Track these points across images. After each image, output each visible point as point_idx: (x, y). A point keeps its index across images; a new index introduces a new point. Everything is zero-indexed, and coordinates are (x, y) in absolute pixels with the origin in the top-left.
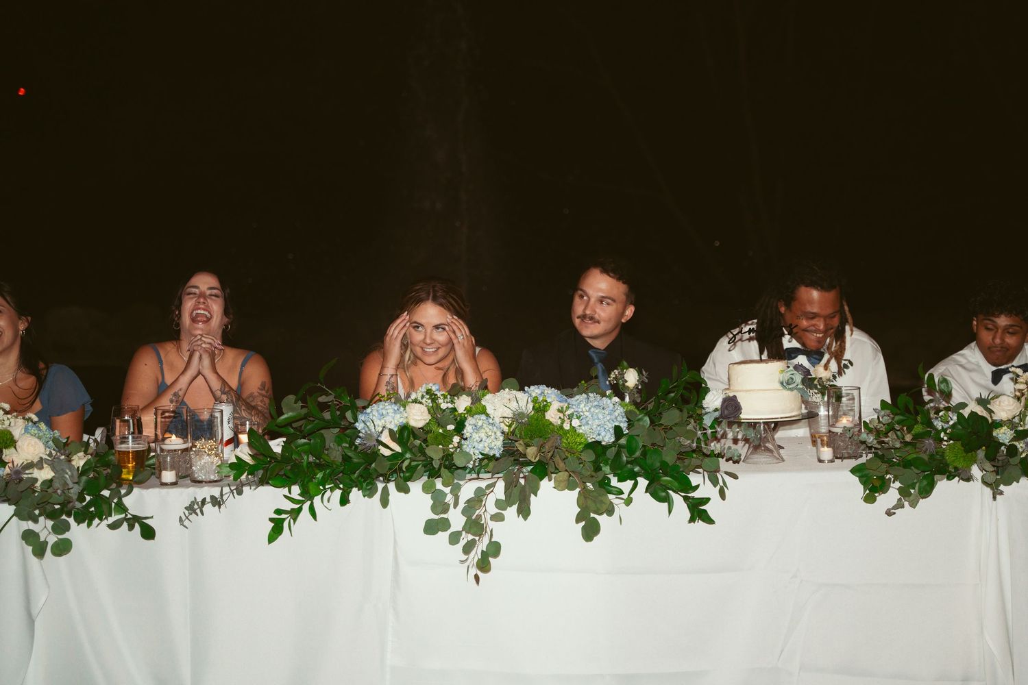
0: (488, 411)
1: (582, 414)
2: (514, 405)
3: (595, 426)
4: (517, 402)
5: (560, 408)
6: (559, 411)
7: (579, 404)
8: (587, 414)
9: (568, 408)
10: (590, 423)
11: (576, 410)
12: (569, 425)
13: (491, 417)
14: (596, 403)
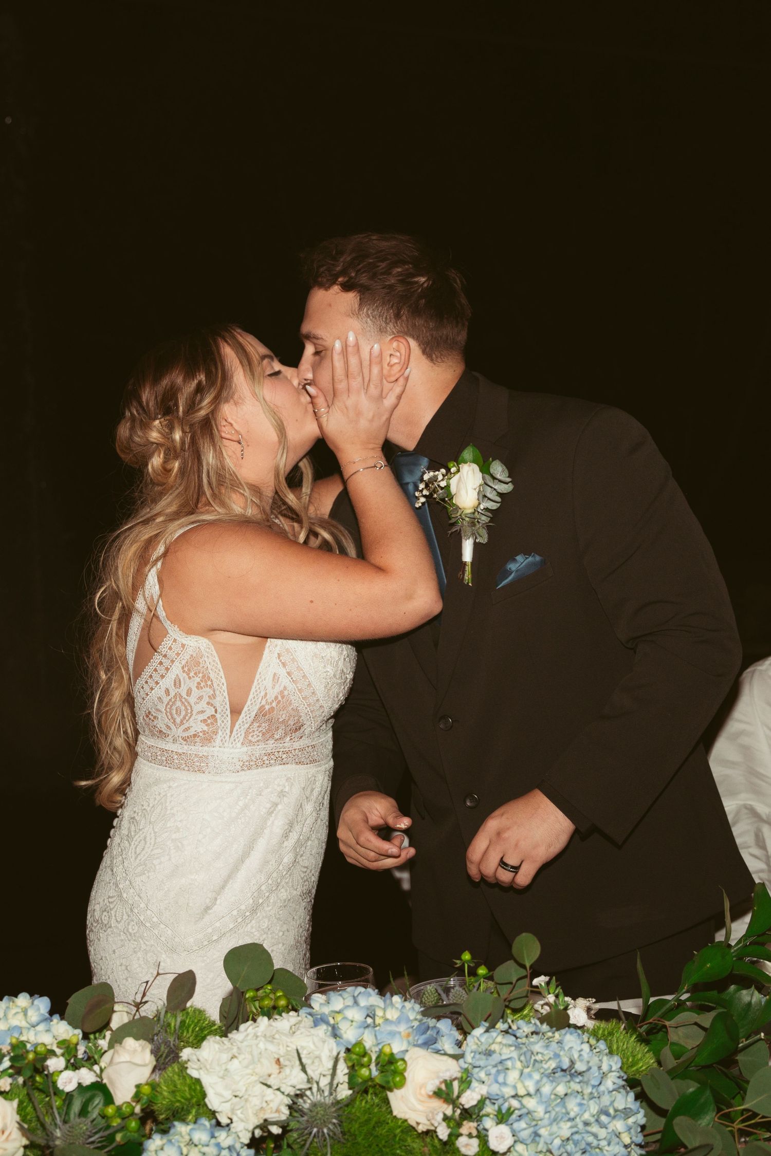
0: (213, 1101)
1: (515, 1103)
2: (295, 1079)
3: (557, 1142)
4: (304, 1069)
5: (443, 1087)
6: (438, 1094)
7: (502, 1066)
8: (530, 1103)
9: (466, 1081)
10: (542, 1132)
11: (495, 1089)
12: (475, 1142)
13: (224, 1120)
14: (553, 1064)
